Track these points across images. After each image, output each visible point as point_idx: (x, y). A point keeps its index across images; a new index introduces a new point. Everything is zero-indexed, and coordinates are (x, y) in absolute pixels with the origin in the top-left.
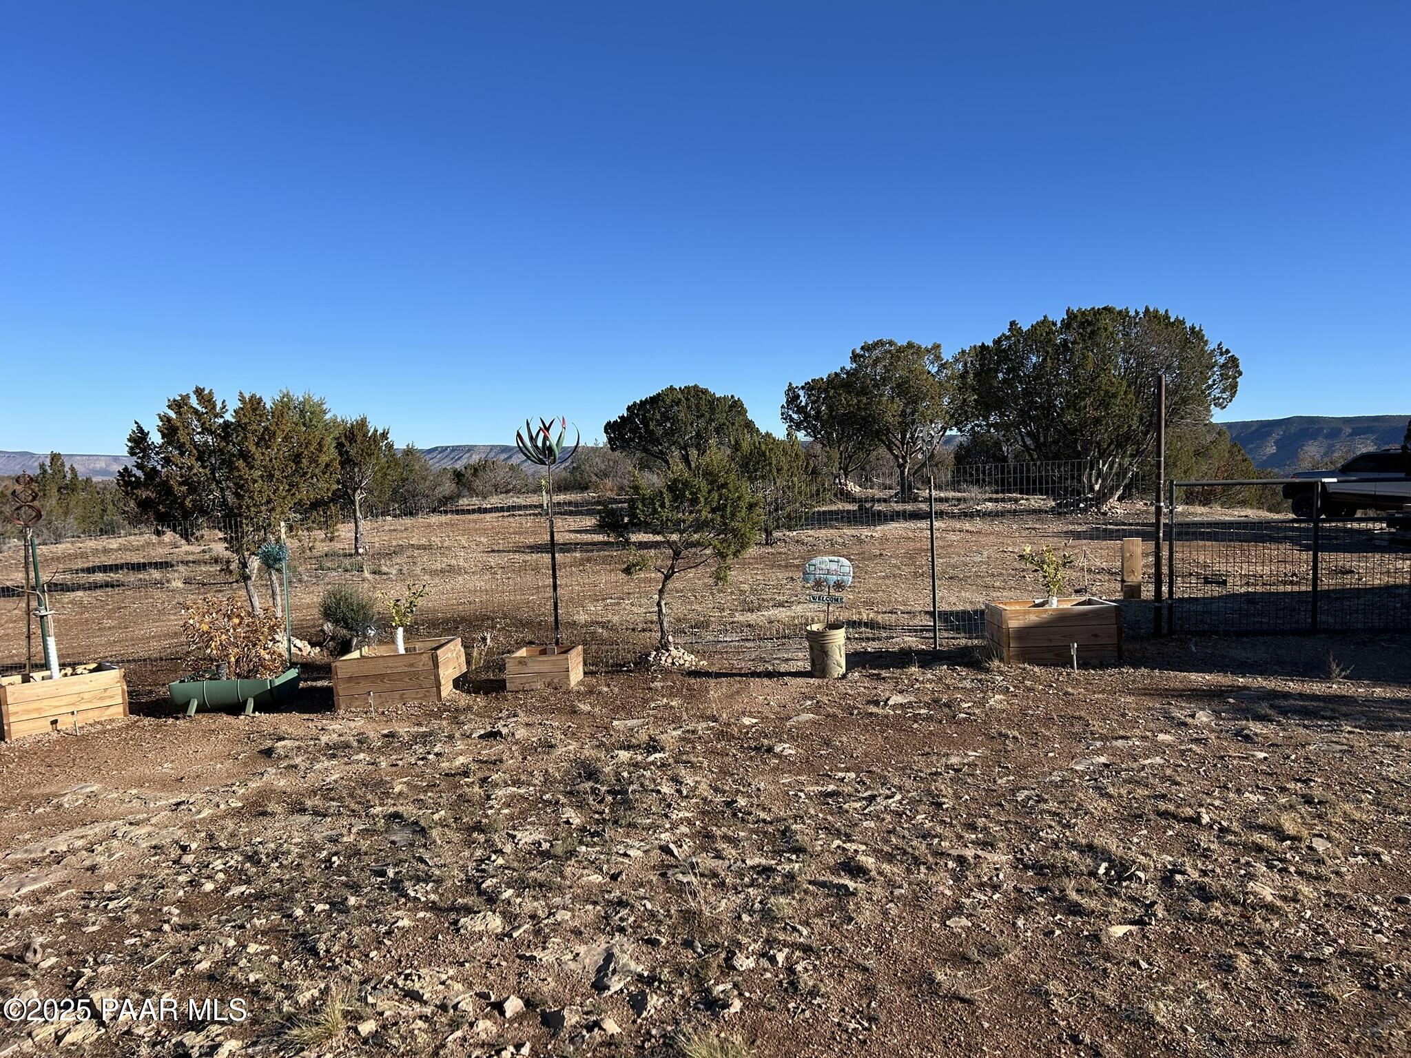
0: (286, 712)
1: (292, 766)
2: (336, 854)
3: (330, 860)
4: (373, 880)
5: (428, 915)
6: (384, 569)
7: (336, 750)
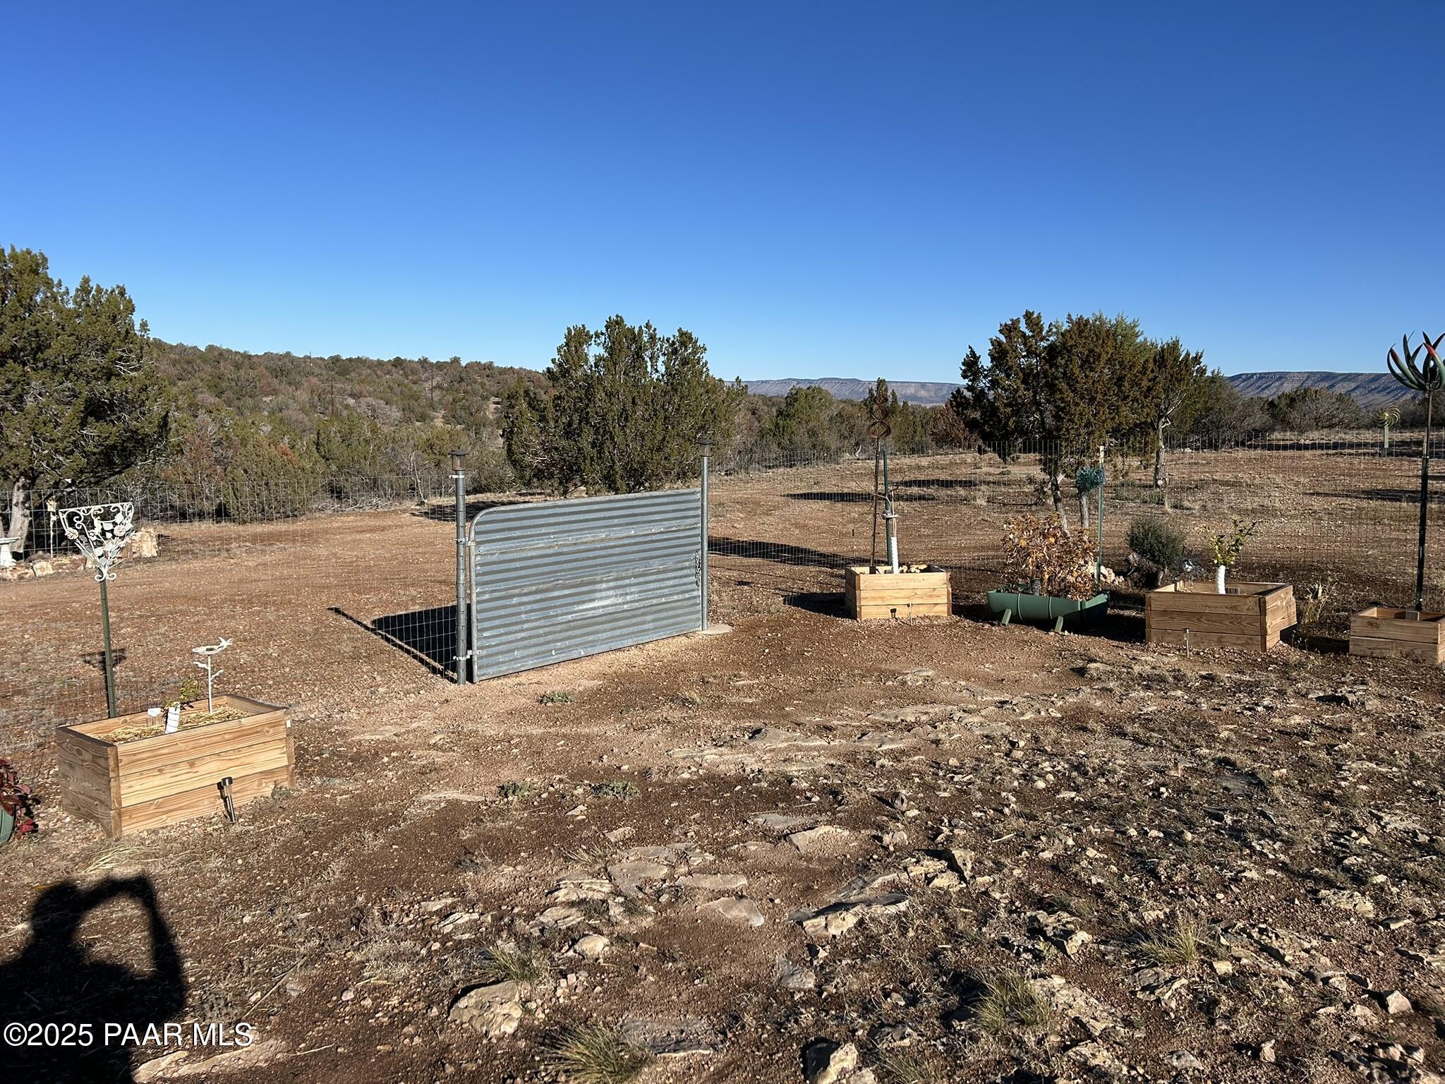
0: (1095, 636)
1: (1107, 690)
2: (1164, 785)
3: (1158, 790)
4: (1208, 821)
5: (1279, 875)
6: (1186, 504)
7: (1151, 681)
